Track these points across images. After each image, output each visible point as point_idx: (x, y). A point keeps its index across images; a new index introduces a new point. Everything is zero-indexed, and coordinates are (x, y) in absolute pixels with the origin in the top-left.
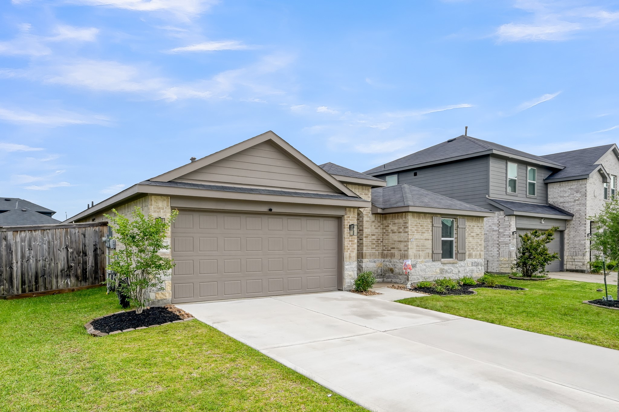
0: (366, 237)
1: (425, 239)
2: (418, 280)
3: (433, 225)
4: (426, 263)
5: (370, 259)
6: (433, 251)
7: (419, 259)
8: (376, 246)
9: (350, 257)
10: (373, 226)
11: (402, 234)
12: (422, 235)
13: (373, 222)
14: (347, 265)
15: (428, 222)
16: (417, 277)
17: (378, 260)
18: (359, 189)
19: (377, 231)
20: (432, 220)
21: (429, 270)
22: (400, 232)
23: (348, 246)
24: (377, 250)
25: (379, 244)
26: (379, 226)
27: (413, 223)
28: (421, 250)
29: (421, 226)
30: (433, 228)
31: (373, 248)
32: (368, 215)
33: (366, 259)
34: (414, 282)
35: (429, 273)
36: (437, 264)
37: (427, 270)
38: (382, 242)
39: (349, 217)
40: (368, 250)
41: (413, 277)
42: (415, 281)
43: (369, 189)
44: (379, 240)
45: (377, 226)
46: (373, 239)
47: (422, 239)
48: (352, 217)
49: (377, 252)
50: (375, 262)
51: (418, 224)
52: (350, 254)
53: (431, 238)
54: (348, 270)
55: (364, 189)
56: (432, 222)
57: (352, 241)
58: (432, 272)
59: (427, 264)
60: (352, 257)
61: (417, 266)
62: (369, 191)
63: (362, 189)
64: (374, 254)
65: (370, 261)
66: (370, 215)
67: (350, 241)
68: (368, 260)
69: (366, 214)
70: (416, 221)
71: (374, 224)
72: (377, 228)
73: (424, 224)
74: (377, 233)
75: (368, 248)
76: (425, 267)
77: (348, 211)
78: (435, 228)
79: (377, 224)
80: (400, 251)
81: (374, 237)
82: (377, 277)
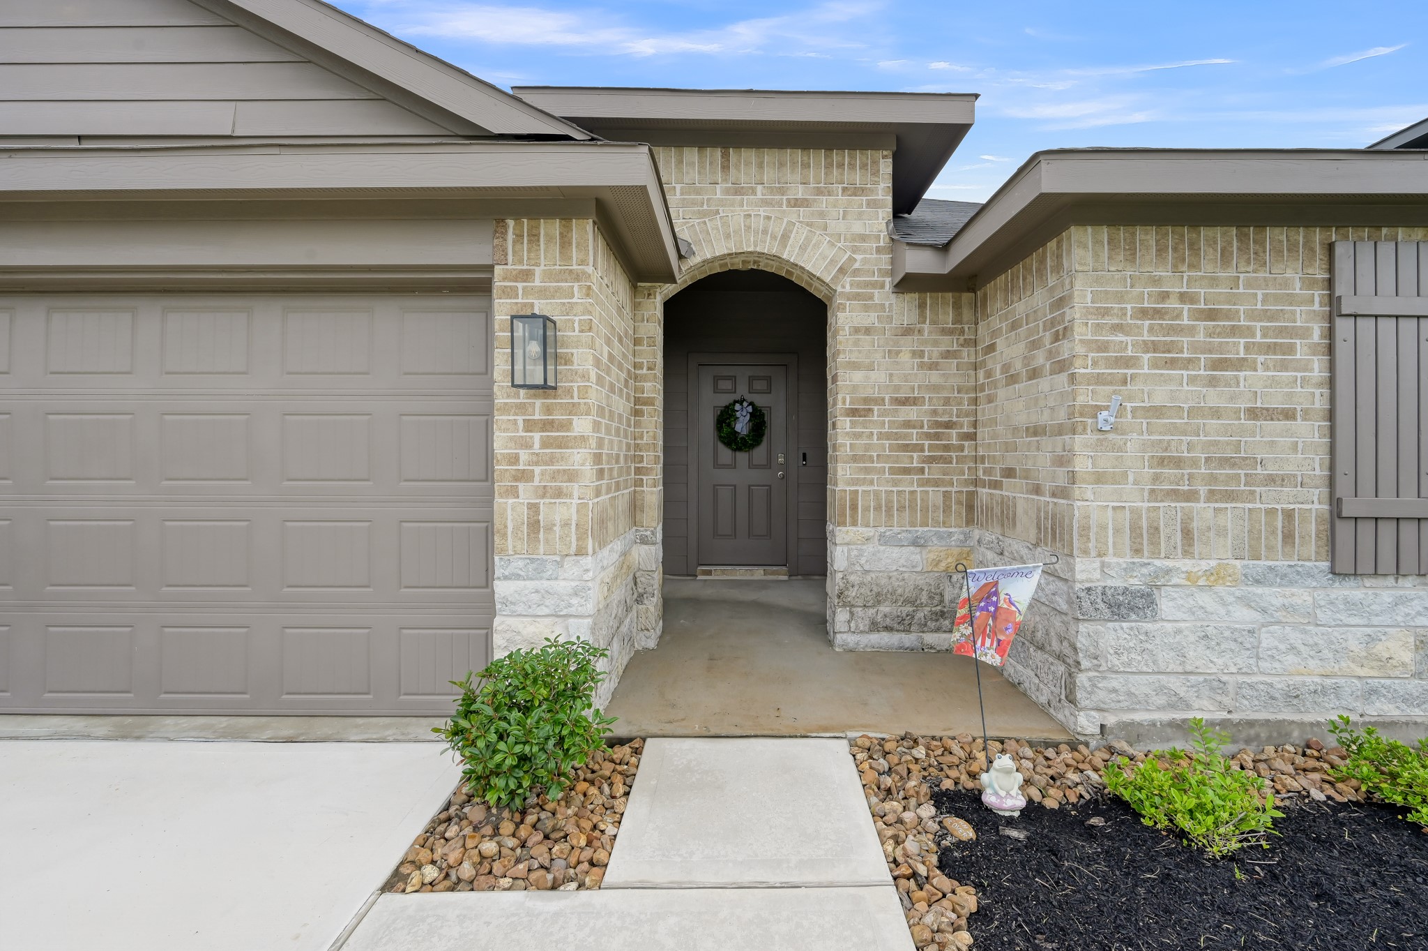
0: (853, 412)
1: (1253, 413)
2: (1172, 706)
3: (1333, 302)
4: (1259, 590)
5: (882, 529)
6: (1335, 503)
7: (1187, 553)
8: (931, 460)
9: (534, 526)
10: (905, 357)
11: (1044, 384)
12: (1212, 382)
13: (907, 331)
14: (506, 578)
15: (1286, 284)
16: (1161, 690)
17: (940, 537)
18: (806, 166)
19: (935, 377)
20: (1331, 269)
21: (1295, 638)
22: (1034, 374)
23: (515, 459)
24: (936, 483)
25: (947, 448)
26: (948, 355)
27: (1120, 297)
28: (1203, 490)
29: (1211, 315)
30: (1344, 327)
31: (906, 471)
32: (871, 297)
33: (854, 523)
34: (1127, 717)
35: (1290, 659)
36: (1387, 596)
37: (1267, 641)
38: (972, 437)
39: (526, 275)
40: (871, 482)
41: (1115, 684)
42: (1138, 717)
43: (875, 162)
44: (949, 425)
45: (935, 354)
46: (908, 424)
47: (1216, 413)
48: (549, 276)
49: (934, 495)
50: (915, 543)
51: (1172, 304)
52: (534, 508)
53: (1320, 402)
54: (520, 609)
55: (841, 166)
56: (1330, 283)
57: (546, 425)
58: (1327, 653)
59: (1272, 595)
60: (550, 528)
61: (1165, 605)
62: (876, 173)
63: (829, 166)
64: (913, 501)
65: (884, 540)
66: (884, 295)
67: (530, 426)
68: (869, 532)
69: (858, 294)
70: (1156, 281)
71: (908, 344)
72: (933, 366)
73: (1232, 299)
74: (935, 388)
75: (867, 470)
76: (1244, 616)
77: (519, 236)
78: (1366, 326)
79: (936, 343)
80: (1037, 490)
81: (911, 413)
82: (932, 625)
